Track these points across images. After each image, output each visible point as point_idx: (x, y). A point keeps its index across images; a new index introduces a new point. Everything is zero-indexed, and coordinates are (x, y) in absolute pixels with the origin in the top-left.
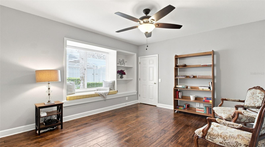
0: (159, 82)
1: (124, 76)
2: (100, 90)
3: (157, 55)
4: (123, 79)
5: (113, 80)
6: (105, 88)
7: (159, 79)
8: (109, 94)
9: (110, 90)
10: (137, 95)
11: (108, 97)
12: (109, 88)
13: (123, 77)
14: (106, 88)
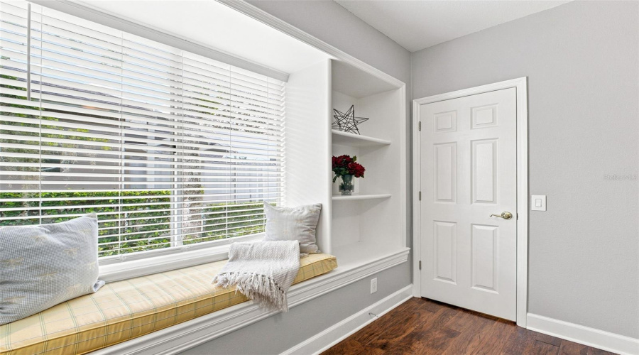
0: (533, 208)
1: (356, 181)
2: (252, 256)
3: (521, 83)
4: (354, 196)
5: (313, 202)
6: (274, 243)
7: (533, 198)
8: (298, 277)
9: (303, 251)
10: (409, 267)
11: (297, 296)
12: (296, 242)
13: (351, 188)
14: (281, 243)
